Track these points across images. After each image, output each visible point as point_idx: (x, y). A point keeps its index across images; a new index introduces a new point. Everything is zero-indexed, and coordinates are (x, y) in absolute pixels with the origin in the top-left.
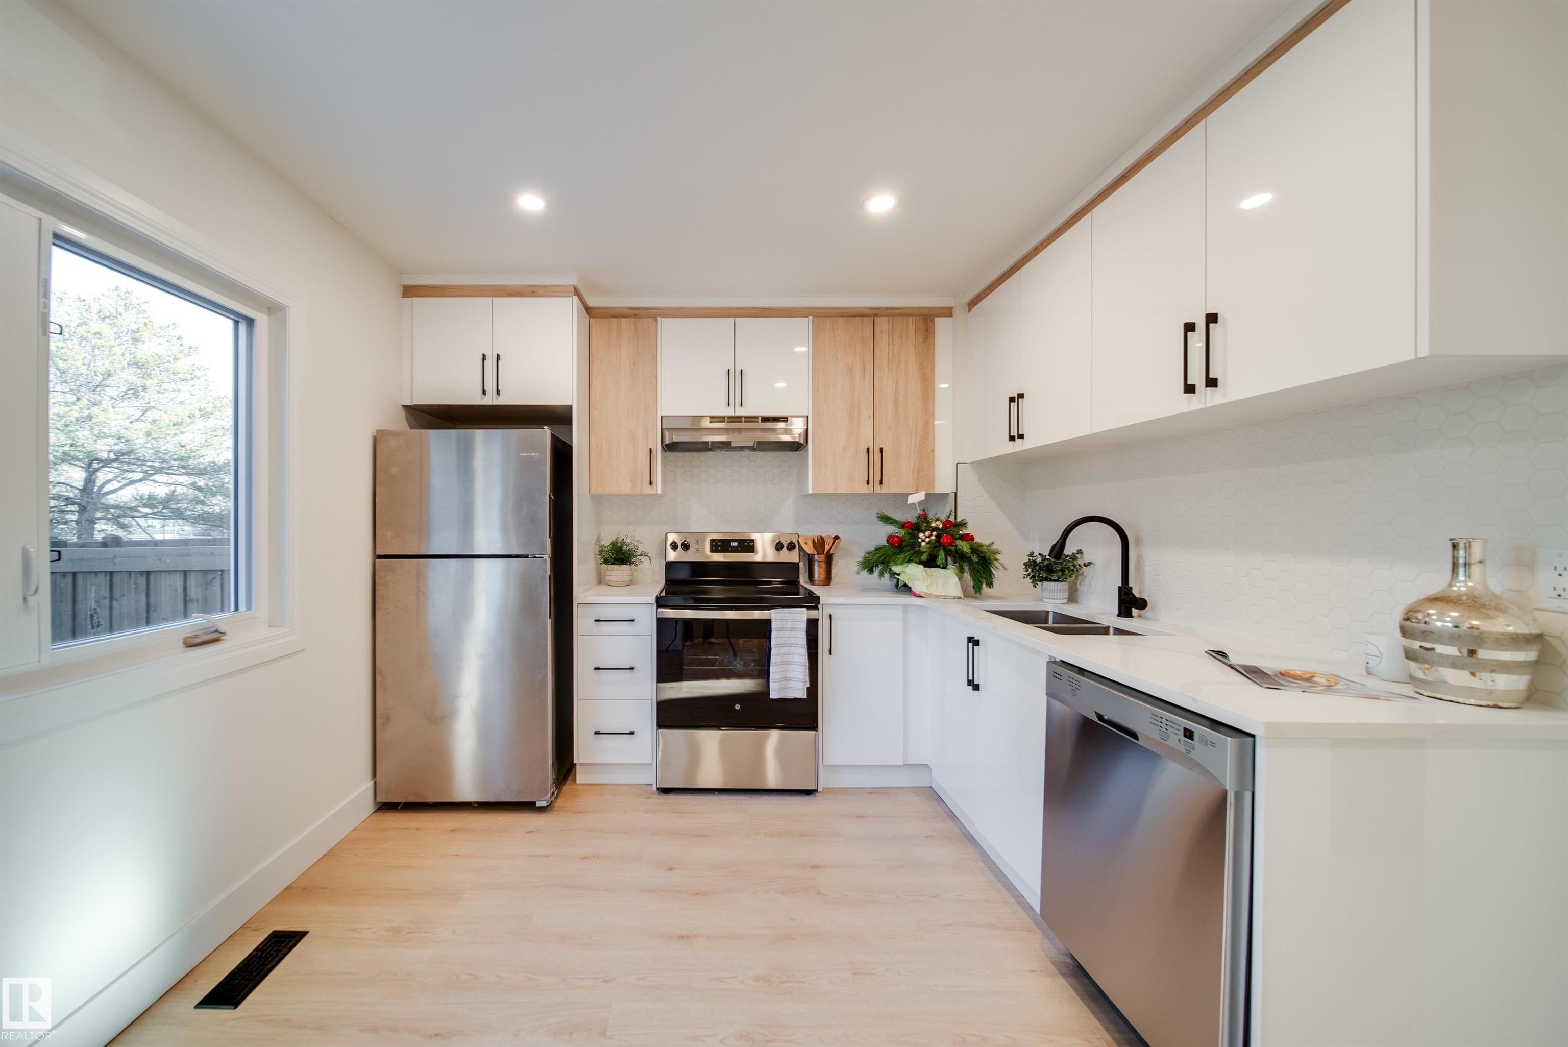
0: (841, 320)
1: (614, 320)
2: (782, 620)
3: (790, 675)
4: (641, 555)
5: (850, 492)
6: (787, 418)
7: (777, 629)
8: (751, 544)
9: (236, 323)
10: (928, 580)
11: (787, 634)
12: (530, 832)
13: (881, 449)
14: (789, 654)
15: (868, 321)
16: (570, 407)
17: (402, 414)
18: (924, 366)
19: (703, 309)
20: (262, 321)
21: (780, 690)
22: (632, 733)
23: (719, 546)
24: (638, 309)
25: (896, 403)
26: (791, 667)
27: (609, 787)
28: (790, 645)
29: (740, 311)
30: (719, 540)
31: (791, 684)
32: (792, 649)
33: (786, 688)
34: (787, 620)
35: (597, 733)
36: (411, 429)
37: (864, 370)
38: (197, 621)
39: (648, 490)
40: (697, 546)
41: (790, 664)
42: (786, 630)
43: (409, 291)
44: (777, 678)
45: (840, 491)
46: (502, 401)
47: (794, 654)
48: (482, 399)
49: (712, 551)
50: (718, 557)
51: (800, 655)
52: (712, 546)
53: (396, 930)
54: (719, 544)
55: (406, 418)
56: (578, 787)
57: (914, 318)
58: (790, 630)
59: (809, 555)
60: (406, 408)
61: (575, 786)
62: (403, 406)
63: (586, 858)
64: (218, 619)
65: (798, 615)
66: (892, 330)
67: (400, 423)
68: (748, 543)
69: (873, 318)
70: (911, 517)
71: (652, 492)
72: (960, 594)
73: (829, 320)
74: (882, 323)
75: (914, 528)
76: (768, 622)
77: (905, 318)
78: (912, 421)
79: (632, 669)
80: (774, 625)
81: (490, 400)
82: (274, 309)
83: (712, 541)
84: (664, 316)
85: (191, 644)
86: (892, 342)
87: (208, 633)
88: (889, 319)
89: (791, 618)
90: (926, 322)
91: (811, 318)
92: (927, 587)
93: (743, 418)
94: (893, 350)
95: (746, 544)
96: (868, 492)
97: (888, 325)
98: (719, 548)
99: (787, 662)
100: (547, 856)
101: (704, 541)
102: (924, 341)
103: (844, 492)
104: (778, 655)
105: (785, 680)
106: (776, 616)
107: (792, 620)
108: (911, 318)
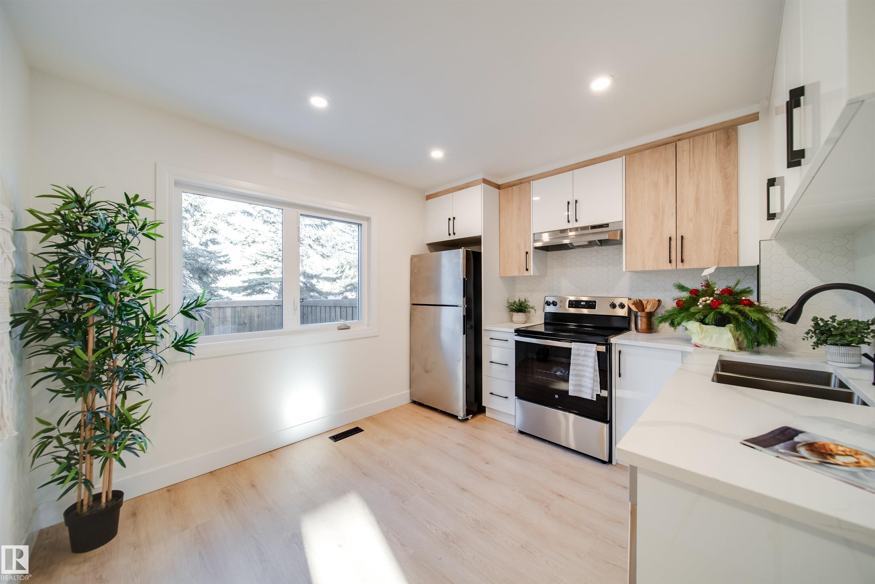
0: (647, 152)
1: (510, 188)
2: (578, 350)
3: (583, 383)
4: (531, 308)
5: (655, 269)
6: (608, 224)
7: (575, 354)
8: (594, 303)
9: (359, 226)
10: (702, 334)
11: (582, 358)
12: (450, 427)
13: (682, 237)
14: (583, 371)
15: (671, 148)
16: (481, 236)
17: (427, 247)
18: (725, 167)
19: (553, 170)
20: (365, 223)
21: (574, 391)
22: (506, 398)
23: (574, 304)
24: (522, 179)
25: (697, 201)
26: (584, 379)
27: (498, 422)
28: (584, 366)
29: (577, 165)
30: (574, 301)
31: (583, 389)
32: (585, 368)
33: (580, 391)
34: (582, 350)
35: (492, 394)
36: (431, 252)
37: (667, 182)
38: (341, 322)
39: (526, 274)
40: (561, 304)
41: (584, 377)
42: (581, 356)
43: (428, 197)
44: (572, 383)
45: (647, 269)
46: (456, 237)
47: (586, 371)
48: (449, 238)
49: (569, 307)
50: (572, 311)
51: (590, 372)
52: (569, 304)
53: (382, 440)
54: (574, 303)
55: (428, 249)
56: (486, 418)
57: (715, 132)
58: (583, 356)
59: (634, 312)
60: (428, 244)
61: (484, 417)
62: (427, 244)
63: (459, 444)
64: (348, 323)
65: (589, 348)
66: (693, 147)
67: (426, 250)
68: (592, 303)
69: (675, 143)
70: (698, 286)
71: (528, 275)
72: (734, 348)
73: (637, 155)
74: (684, 146)
75: (695, 294)
76: (570, 349)
77: (706, 135)
78: (713, 212)
79: (507, 365)
80: (573, 352)
81: (452, 238)
82: (368, 219)
83: (570, 301)
84: (533, 180)
85: (340, 329)
86: (693, 156)
87: (345, 326)
88: (689, 140)
89: (584, 349)
90: (727, 132)
91: (624, 157)
92: (701, 339)
93: (579, 228)
94: (694, 162)
95: (591, 303)
96: (671, 268)
97: (689, 145)
98: (574, 306)
99: (581, 375)
100: (446, 438)
101: (566, 301)
102: (725, 148)
103: (651, 269)
104: (574, 370)
105: (580, 386)
106: (575, 346)
107: (585, 351)
108: (711, 134)
